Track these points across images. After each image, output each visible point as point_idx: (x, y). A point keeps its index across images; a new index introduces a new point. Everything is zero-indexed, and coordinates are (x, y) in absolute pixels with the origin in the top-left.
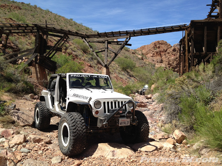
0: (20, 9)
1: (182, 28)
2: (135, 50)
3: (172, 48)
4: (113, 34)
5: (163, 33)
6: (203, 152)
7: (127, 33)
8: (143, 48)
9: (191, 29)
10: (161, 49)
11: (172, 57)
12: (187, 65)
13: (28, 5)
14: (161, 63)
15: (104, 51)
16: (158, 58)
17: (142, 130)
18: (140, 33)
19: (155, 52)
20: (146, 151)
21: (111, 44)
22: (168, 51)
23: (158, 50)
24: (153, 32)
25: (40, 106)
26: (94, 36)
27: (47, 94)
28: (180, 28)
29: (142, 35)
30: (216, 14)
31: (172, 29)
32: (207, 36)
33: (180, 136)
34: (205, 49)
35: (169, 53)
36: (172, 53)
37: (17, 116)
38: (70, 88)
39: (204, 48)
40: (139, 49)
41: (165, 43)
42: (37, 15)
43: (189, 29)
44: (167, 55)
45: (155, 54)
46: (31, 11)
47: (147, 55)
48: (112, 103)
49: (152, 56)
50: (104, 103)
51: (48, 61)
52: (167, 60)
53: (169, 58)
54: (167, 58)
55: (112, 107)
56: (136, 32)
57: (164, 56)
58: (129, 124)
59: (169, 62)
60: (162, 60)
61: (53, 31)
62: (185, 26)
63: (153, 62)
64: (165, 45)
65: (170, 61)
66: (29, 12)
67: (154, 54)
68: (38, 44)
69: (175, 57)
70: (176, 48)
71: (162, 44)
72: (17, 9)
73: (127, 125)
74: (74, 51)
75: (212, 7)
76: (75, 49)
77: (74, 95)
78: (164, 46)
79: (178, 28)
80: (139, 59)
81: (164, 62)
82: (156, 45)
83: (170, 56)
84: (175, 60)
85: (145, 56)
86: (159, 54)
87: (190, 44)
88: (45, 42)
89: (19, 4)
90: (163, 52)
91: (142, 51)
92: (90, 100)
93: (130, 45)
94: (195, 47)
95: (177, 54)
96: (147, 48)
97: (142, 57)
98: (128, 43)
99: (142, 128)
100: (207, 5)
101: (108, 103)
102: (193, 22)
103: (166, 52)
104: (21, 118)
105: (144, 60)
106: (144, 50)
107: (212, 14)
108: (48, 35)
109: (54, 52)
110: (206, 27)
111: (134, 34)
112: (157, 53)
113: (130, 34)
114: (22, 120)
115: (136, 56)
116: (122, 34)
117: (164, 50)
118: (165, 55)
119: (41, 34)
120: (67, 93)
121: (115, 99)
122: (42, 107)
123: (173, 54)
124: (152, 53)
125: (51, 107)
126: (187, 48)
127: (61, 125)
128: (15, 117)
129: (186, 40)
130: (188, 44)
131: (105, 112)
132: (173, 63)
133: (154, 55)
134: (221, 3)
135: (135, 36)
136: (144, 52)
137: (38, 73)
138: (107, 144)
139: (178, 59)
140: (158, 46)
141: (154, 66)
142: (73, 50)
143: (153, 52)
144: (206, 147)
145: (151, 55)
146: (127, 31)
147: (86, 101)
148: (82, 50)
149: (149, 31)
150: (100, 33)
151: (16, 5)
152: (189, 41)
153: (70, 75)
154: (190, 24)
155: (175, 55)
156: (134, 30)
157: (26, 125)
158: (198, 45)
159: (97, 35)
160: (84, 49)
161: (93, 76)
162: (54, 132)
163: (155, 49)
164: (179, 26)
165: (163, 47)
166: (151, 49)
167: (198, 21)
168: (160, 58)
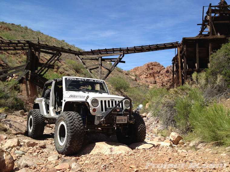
0: (10, 30)
1: (175, 45)
2: (128, 71)
3: (165, 70)
4: (107, 51)
5: (156, 50)
6: (199, 147)
7: (121, 50)
8: (136, 69)
9: (183, 46)
10: (155, 71)
11: (166, 79)
12: (181, 81)
13: (18, 26)
14: (154, 84)
15: (98, 68)
16: (152, 79)
17: (139, 130)
18: (133, 51)
19: (149, 73)
20: (143, 149)
21: (105, 61)
22: (161, 72)
23: (151, 71)
24: (147, 49)
25: (34, 113)
26: (87, 53)
27: (41, 101)
28: (172, 46)
29: (135, 52)
30: (207, 33)
31: (165, 47)
32: (199, 53)
33: (177, 137)
34: (197, 66)
35: (162, 74)
36: (165, 74)
37: (9, 124)
38: (66, 90)
39: (196, 64)
40: (132, 70)
41: (158, 65)
42: (28, 36)
43: (181, 47)
44: (161, 76)
45: (149, 75)
46: (22, 32)
47: (140, 77)
48: (109, 102)
49: (146, 78)
50: (102, 101)
51: (39, 77)
52: (161, 82)
53: (163, 80)
54: (160, 80)
55: (109, 106)
56: (130, 49)
57: (157, 78)
58: (126, 122)
59: (162, 83)
60: (155, 81)
61: (45, 48)
62: (177, 44)
63: (147, 83)
64: (159, 66)
65: (164, 83)
66: (20, 33)
67: (147, 75)
68: (30, 60)
69: (168, 78)
70: (169, 69)
71: (155, 65)
72: (7, 30)
73: (124, 122)
74: (67, 71)
75: (203, 26)
76: (68, 68)
77: (70, 96)
78: (157, 67)
79: (171, 46)
80: (133, 80)
81: (158, 83)
82: (149, 67)
83: (163, 77)
84: (169, 81)
85: (138, 77)
86: (153, 75)
87: (183, 60)
88: (37, 59)
89: (9, 25)
90: (156, 73)
91: (135, 73)
92: (87, 99)
93: (124, 62)
94: (187, 63)
95: (170, 76)
96: (140, 69)
97: (136, 78)
98: (121, 60)
99: (139, 129)
100: (198, 25)
101: (105, 101)
102: (184, 40)
103: (160, 74)
104: (14, 126)
105: (138, 81)
106: (137, 72)
107: (203, 33)
108: (40, 52)
109: (46, 69)
110: (197, 45)
111: (128, 51)
112: (150, 74)
113: (124, 51)
114: (14, 128)
115: (129, 77)
116: (116, 51)
117: (157, 71)
118: (159, 76)
119: (33, 51)
120: (64, 95)
121: (112, 98)
122: (36, 114)
123: (166, 76)
124: (145, 74)
125: (45, 113)
126: (180, 65)
127: (57, 125)
128: (7, 125)
129: (179, 57)
130: (181, 61)
131: (102, 110)
132: (167, 84)
133: (148, 77)
134: (211, 22)
135: (128, 53)
136: (137, 73)
137: (29, 90)
138: (104, 142)
139: (171, 81)
140: (151, 67)
141: (148, 87)
142: (65, 69)
143: (147, 73)
144: (202, 142)
145: (145, 76)
146: (120, 48)
147: (84, 100)
148: (75, 69)
149: (143, 48)
150: (94, 50)
151: (6, 26)
152: (182, 58)
153: (66, 79)
154: (182, 41)
155: (168, 77)
156: (127, 48)
157: (19, 133)
158: (191, 62)
159: (91, 52)
160: (77, 69)
161: (89, 80)
162: (48, 140)
163: (149, 71)
164: (171, 43)
165: (156, 69)
166: (144, 71)
167: (189, 39)
168: (154, 79)
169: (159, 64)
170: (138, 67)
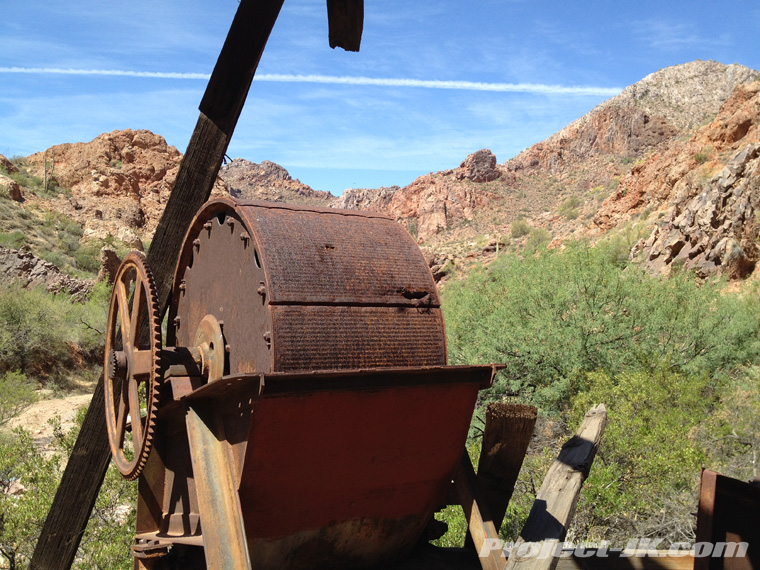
169: (162, 142)
170: (68, 146)
